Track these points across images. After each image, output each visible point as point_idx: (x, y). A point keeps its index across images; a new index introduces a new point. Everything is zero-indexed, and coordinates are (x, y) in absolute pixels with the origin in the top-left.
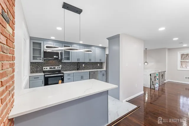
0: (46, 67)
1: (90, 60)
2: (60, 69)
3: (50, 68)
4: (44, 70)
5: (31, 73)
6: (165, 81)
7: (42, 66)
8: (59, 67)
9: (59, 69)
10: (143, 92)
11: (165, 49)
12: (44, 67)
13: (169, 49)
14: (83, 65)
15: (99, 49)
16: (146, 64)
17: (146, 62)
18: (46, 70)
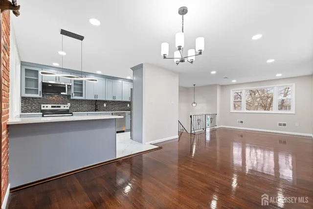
0: (45, 105)
1: (114, 97)
2: (68, 108)
3: (52, 107)
4: (42, 108)
5: (22, 112)
6: (215, 127)
7: (40, 104)
8: (66, 106)
9: (66, 108)
10: (177, 136)
11: (216, 85)
12: (42, 105)
13: (222, 86)
14: (105, 105)
15: (128, 83)
16: (194, 105)
17: (194, 103)
18: (45, 108)
